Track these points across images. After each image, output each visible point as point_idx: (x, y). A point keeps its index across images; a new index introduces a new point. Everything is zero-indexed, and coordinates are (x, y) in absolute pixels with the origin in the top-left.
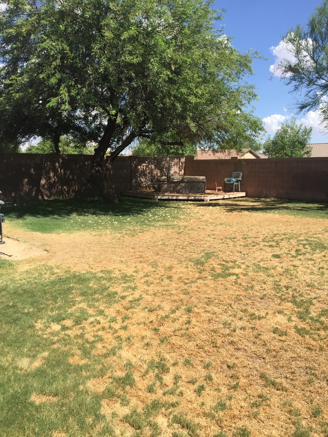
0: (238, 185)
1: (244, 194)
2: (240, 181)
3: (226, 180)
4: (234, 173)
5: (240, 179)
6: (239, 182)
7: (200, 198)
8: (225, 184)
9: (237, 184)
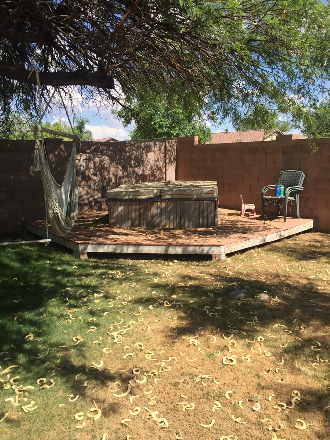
0: (294, 202)
1: (309, 224)
2: (299, 192)
3: (265, 190)
4: (283, 173)
5: (300, 187)
6: (298, 196)
7: (198, 250)
8: (264, 200)
9: (292, 199)
